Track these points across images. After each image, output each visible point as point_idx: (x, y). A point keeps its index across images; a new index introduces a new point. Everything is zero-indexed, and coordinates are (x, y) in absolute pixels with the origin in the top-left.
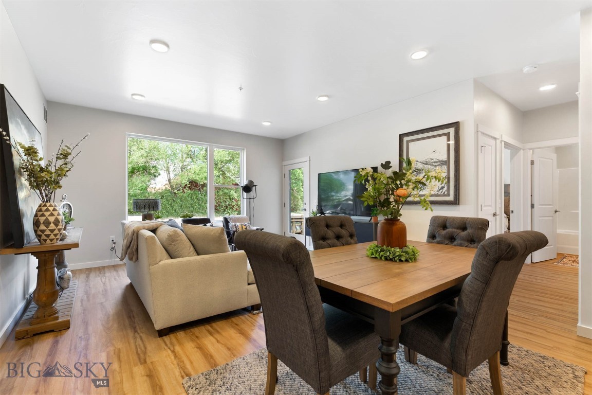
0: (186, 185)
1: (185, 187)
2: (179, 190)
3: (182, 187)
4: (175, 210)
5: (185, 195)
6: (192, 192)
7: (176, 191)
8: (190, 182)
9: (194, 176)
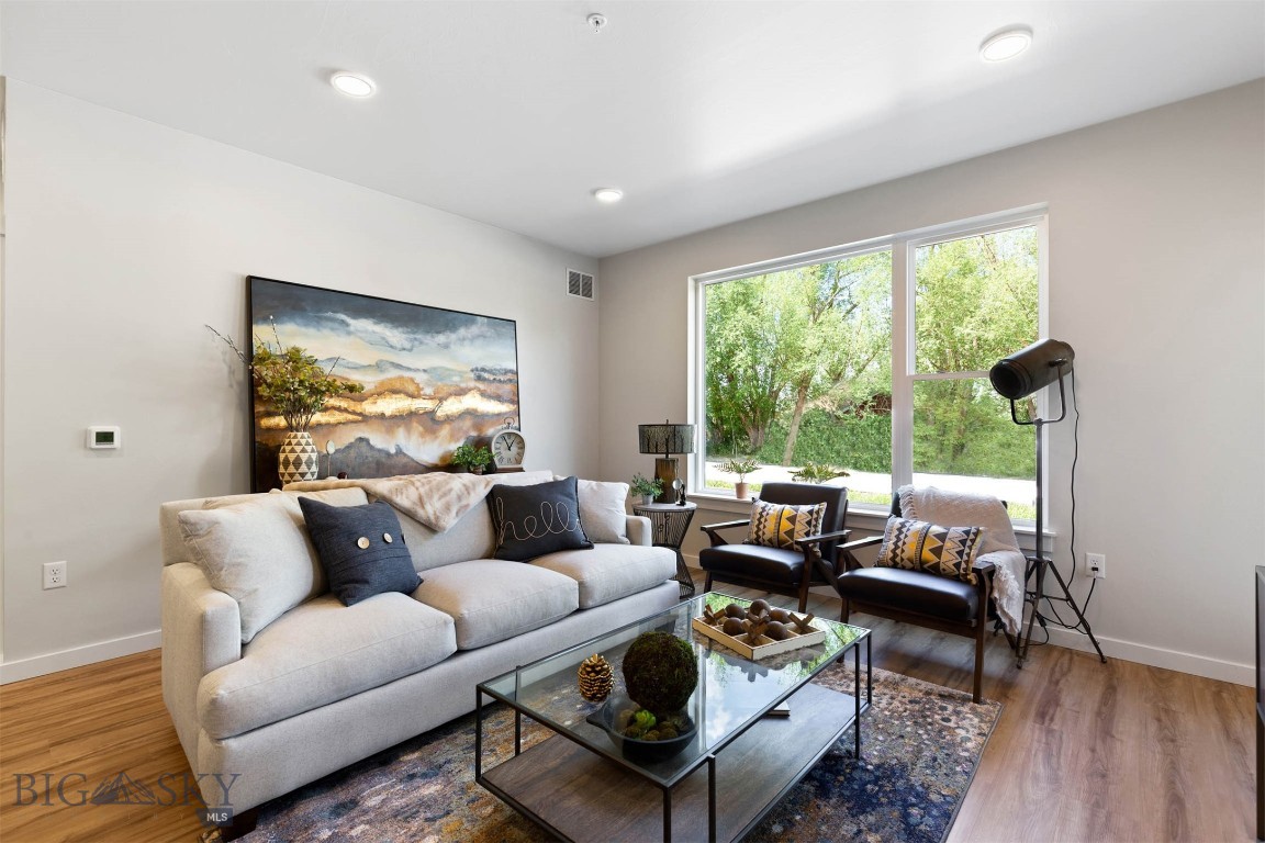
0: (865, 403)
1: (862, 407)
2: (847, 412)
3: (855, 406)
4: (838, 453)
5: (863, 423)
6: (881, 418)
7: (840, 413)
8: (874, 398)
9: (884, 386)
